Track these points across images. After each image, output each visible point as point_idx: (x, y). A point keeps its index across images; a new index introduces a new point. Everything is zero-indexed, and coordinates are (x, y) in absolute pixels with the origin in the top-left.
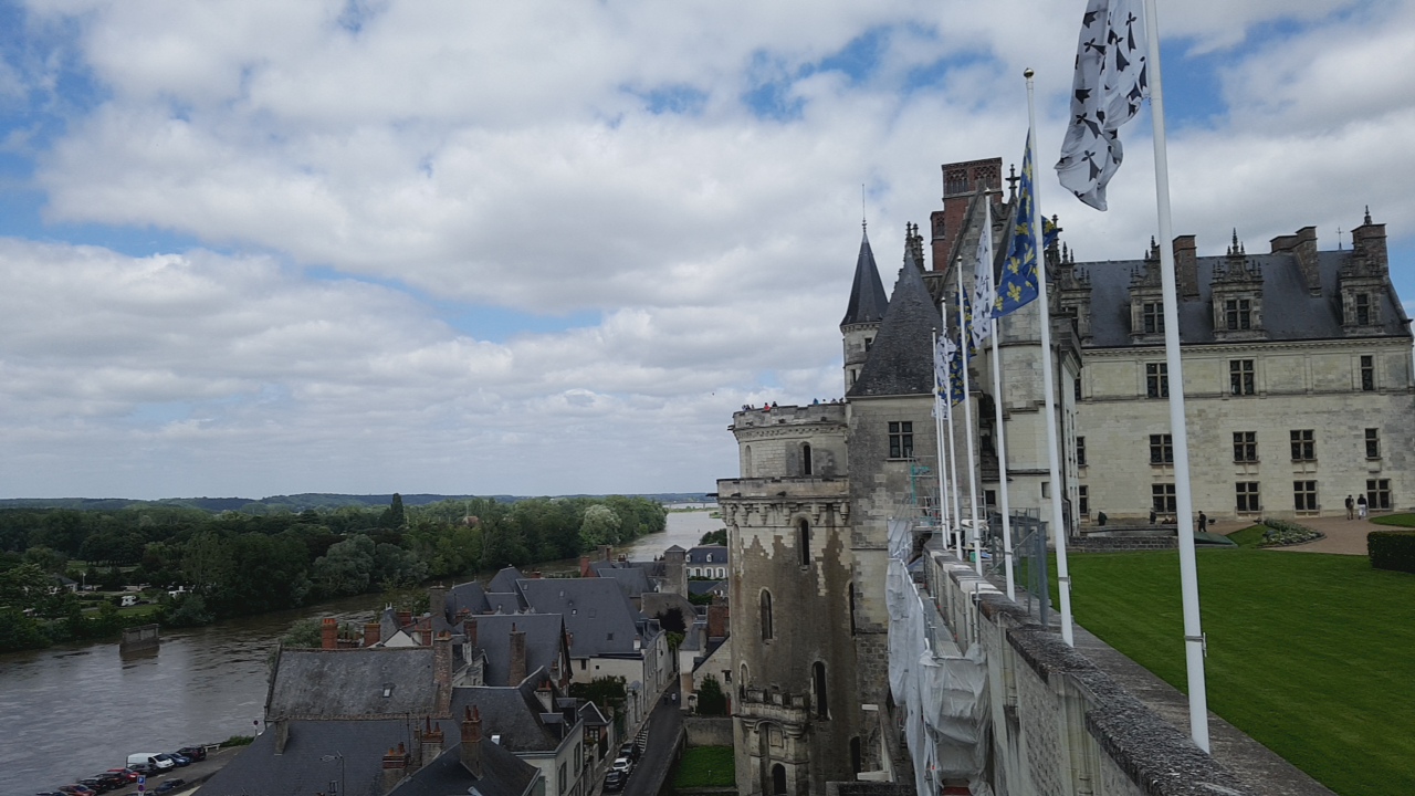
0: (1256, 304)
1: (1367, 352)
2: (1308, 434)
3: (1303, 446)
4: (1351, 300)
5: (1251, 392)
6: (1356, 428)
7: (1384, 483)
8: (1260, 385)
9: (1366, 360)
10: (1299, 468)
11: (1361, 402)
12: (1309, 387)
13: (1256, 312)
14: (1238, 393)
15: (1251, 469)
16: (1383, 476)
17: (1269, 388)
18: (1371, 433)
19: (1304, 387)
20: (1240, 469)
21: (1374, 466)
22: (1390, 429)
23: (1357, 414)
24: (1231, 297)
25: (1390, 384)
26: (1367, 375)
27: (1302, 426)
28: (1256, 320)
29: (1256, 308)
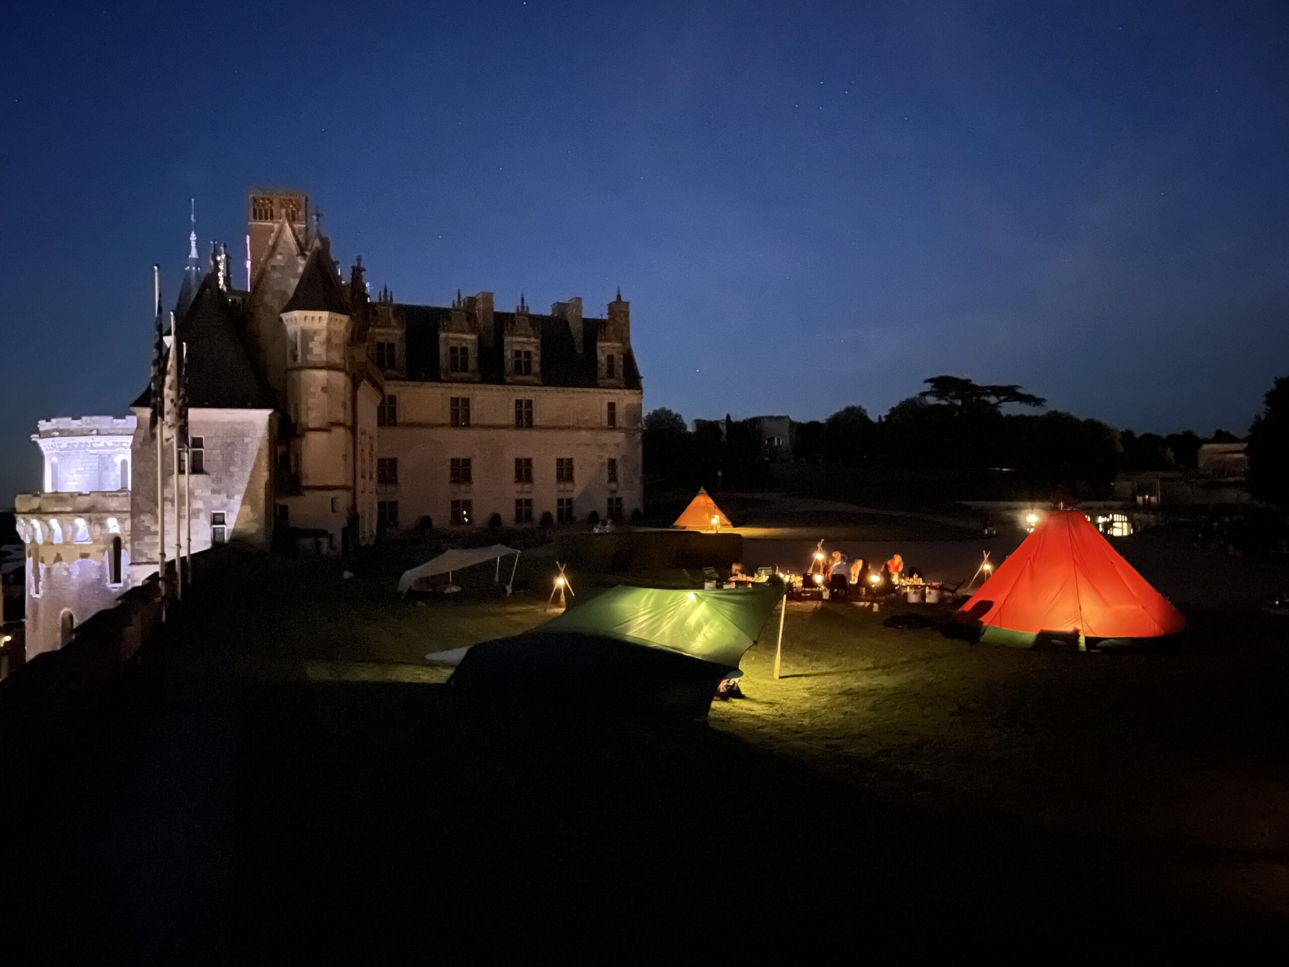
0: (536, 355)
1: (612, 399)
2: (570, 461)
3: (565, 471)
4: (603, 358)
5: (530, 425)
6: (601, 457)
7: (619, 500)
8: (537, 421)
9: (612, 406)
10: (561, 487)
11: (606, 437)
12: (571, 423)
13: (536, 362)
14: (518, 426)
15: (527, 487)
16: (618, 495)
17: (543, 423)
18: (612, 462)
19: (567, 424)
20: (519, 487)
21: (613, 486)
22: (624, 458)
23: (602, 446)
24: (518, 348)
25: (625, 425)
26: (612, 417)
27: (565, 455)
28: (536, 368)
29: (536, 359)
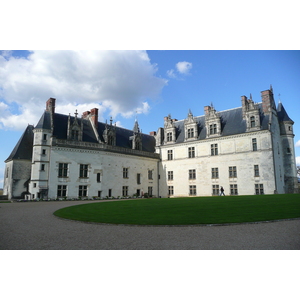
1: (254, 137)
2: (235, 167)
3: (233, 172)
5: (216, 154)
6: (251, 165)
7: (261, 185)
8: (219, 152)
9: (254, 140)
10: (232, 179)
11: (252, 155)
12: (234, 151)
13: (218, 128)
14: (212, 154)
15: (217, 180)
16: (261, 182)
18: (256, 166)
20: (214, 180)
21: (257, 178)
22: (263, 165)
23: (251, 160)
24: (211, 124)
25: (262, 148)
26: (255, 145)
27: (232, 165)
28: (218, 131)
29: (218, 126)
